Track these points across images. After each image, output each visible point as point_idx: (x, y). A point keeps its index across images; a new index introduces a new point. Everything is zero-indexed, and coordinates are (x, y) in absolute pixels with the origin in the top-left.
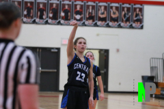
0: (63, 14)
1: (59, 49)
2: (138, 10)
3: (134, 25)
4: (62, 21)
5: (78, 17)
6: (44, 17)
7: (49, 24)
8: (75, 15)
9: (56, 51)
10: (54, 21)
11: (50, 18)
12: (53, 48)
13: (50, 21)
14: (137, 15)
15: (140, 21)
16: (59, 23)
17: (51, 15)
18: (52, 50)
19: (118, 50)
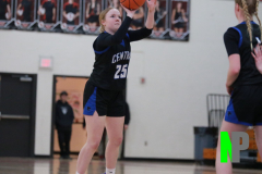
0: (42, 11)
1: (34, 77)
2: (179, 6)
3: (172, 34)
4: (41, 25)
5: (70, 17)
6: (7, 16)
7: (17, 29)
8: (64, 13)
9: (30, 79)
10: (25, 24)
11: (19, 18)
12: (23, 75)
13: (18, 23)
14: (178, 16)
15: (184, 26)
16: (35, 28)
17: (20, 13)
18: (22, 79)
19: (143, 81)
